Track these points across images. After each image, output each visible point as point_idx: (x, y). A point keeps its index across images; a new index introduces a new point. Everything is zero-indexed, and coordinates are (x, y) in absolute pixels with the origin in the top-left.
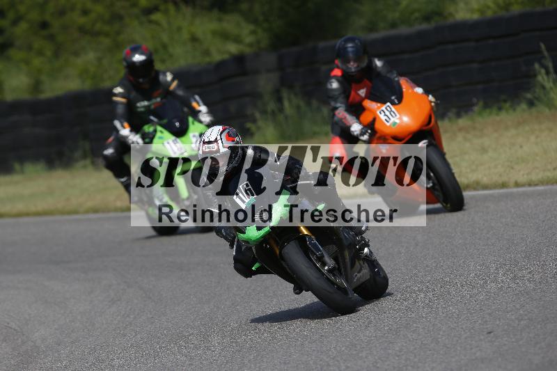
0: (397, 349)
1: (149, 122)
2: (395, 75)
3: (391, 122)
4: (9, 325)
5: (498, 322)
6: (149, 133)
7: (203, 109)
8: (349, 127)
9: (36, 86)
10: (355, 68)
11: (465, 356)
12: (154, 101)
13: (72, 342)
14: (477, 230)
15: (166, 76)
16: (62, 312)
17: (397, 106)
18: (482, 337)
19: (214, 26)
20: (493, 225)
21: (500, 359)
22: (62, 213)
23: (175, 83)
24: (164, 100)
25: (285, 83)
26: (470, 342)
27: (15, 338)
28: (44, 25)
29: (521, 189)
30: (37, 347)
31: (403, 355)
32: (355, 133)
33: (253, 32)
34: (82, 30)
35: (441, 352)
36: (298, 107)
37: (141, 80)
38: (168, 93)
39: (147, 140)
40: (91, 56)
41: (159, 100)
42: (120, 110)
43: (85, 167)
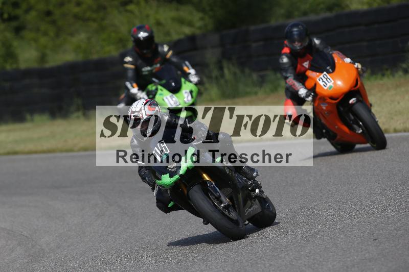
0: (307, 251)
1: (151, 82)
2: (330, 50)
3: (328, 86)
4: (23, 234)
5: (381, 232)
6: (152, 91)
7: (192, 71)
8: (297, 92)
9: (43, 58)
10: (299, 46)
11: (357, 256)
12: (155, 66)
13: (69, 246)
14: (366, 164)
15: (163, 47)
16: (61, 223)
17: (332, 74)
18: (370, 243)
19: (173, 14)
20: (378, 161)
21: (383, 259)
22: (61, 151)
23: (170, 53)
24: (163, 66)
25: (226, 56)
26: (361, 246)
27: (27, 243)
28: (49, 13)
29: (399, 134)
30: (42, 249)
31: (311, 256)
32: (302, 96)
33: (202, 19)
34: (76, 17)
35: (340, 254)
36: (235, 74)
37: (145, 51)
38: (165, 61)
39: (151, 96)
40: (83, 36)
41: (158, 65)
42: (130, 74)
43: (78, 117)
